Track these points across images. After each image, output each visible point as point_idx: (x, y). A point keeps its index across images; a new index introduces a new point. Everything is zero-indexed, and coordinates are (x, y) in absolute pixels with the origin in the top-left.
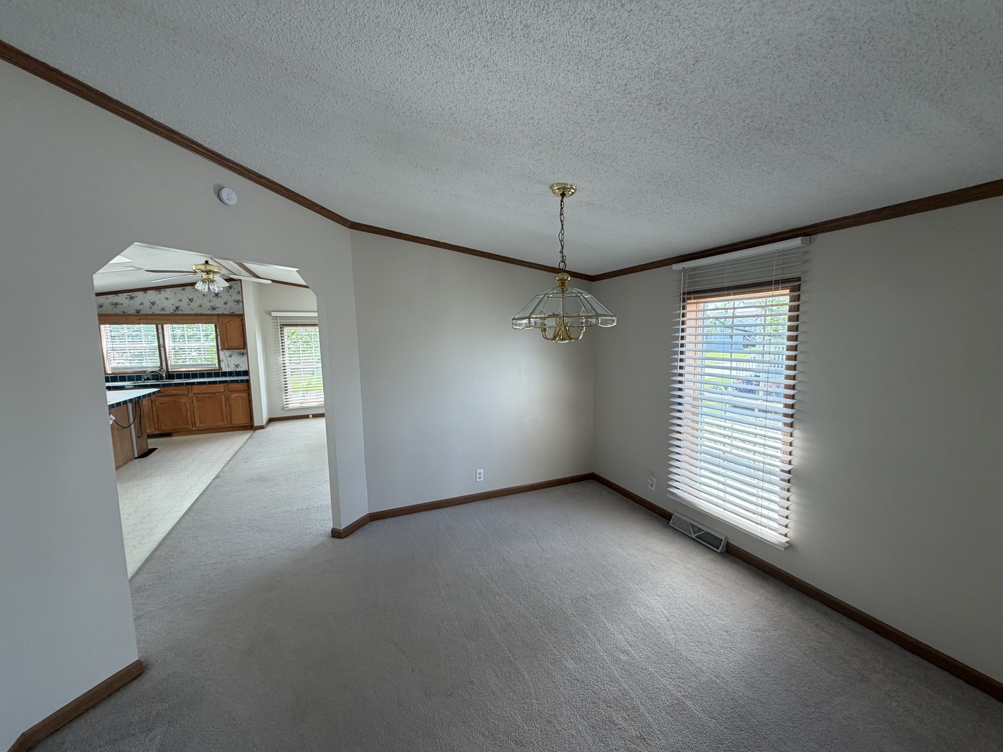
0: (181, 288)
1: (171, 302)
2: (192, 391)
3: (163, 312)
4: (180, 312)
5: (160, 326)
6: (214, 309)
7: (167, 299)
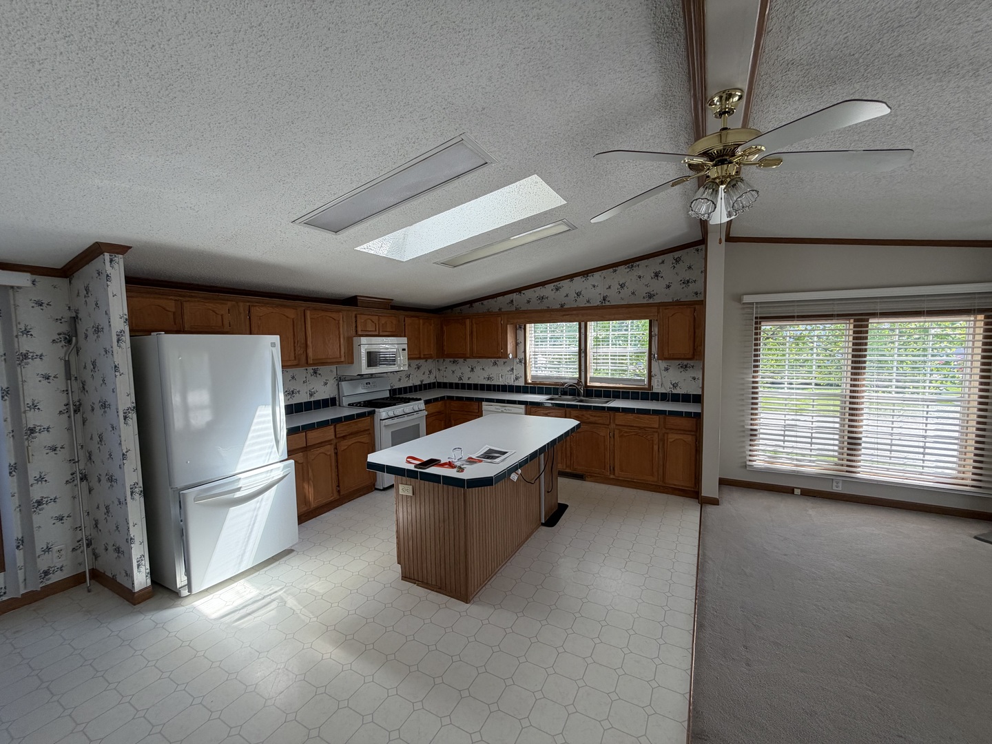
0: (611, 270)
1: (598, 290)
2: (614, 420)
3: (588, 305)
4: (607, 304)
5: (583, 324)
6: (650, 296)
7: (594, 286)
